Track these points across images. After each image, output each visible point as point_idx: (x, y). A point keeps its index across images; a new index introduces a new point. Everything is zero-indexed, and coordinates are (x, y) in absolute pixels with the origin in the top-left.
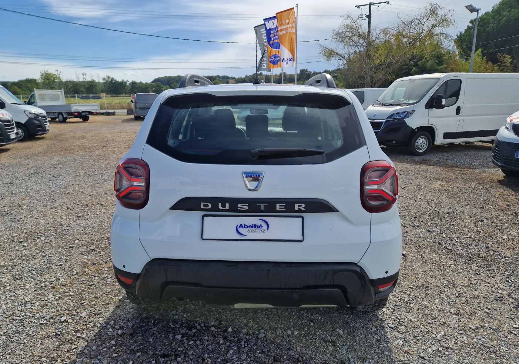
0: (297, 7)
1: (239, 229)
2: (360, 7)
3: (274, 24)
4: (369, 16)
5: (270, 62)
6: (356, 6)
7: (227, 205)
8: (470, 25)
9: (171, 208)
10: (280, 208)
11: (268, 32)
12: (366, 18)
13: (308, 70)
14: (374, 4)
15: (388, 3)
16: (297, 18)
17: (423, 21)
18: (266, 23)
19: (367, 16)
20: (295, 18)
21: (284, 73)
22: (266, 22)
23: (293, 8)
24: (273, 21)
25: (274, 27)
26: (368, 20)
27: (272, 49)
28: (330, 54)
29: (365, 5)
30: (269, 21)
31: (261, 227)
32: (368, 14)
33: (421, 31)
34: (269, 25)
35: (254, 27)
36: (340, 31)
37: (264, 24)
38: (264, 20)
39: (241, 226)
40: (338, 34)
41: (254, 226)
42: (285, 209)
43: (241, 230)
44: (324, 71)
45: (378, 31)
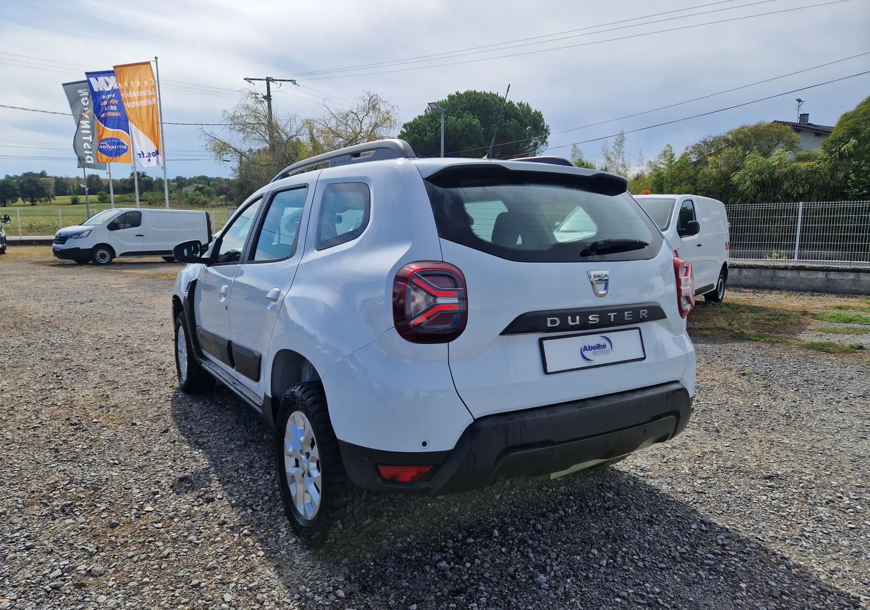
0: (156, 62)
1: (584, 353)
2: (252, 81)
3: (108, 84)
4: (268, 97)
5: (100, 150)
6: (245, 79)
7: (578, 318)
8: (404, 130)
9: (503, 333)
10: (628, 317)
11: (96, 96)
12: (263, 99)
13: (147, 174)
14: (273, 80)
15: (294, 82)
16: (158, 81)
17: (361, 117)
18: (92, 80)
19: (264, 97)
20: (155, 81)
21: (138, 174)
22: (90, 79)
23: (148, 63)
24: (107, 78)
25: (108, 89)
26: (266, 103)
27: (106, 128)
28: (222, 148)
29: (259, 80)
30: (98, 78)
31: (604, 346)
32: (265, 94)
33: (358, 130)
34: (99, 85)
35: (64, 85)
36: (238, 114)
37: (89, 81)
38: (87, 74)
39: (585, 348)
40: (233, 118)
41: (598, 347)
42: (631, 319)
43: (586, 353)
44: (174, 178)
45: (299, 123)
